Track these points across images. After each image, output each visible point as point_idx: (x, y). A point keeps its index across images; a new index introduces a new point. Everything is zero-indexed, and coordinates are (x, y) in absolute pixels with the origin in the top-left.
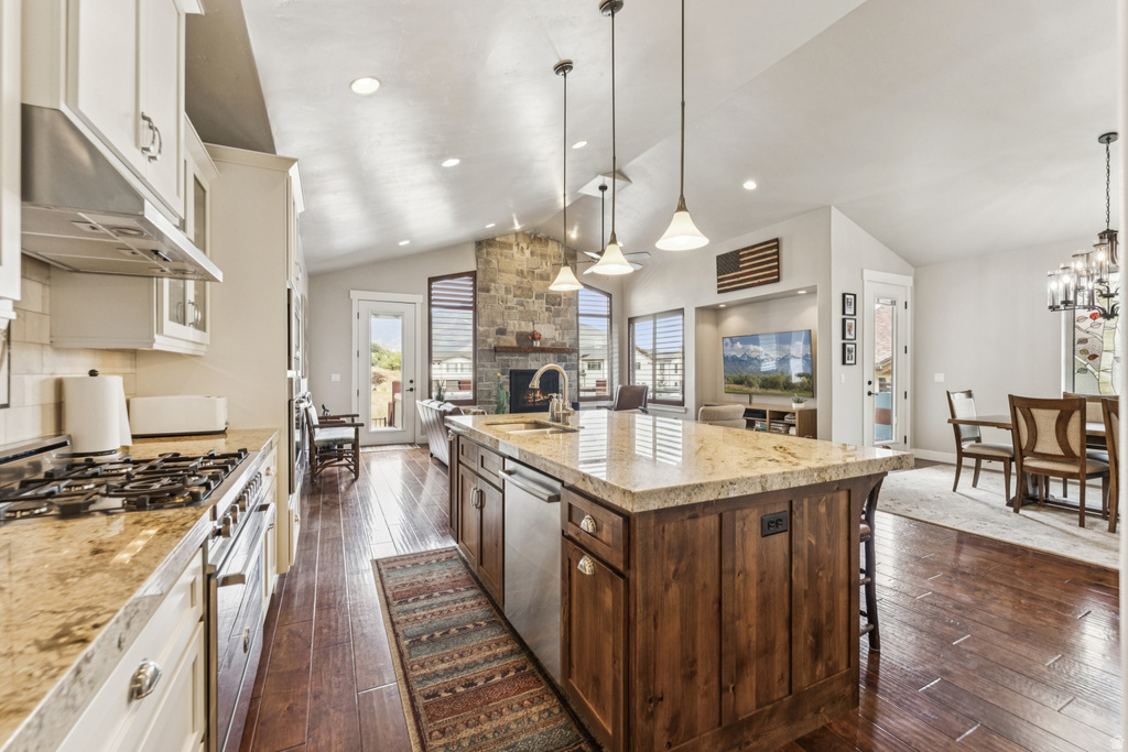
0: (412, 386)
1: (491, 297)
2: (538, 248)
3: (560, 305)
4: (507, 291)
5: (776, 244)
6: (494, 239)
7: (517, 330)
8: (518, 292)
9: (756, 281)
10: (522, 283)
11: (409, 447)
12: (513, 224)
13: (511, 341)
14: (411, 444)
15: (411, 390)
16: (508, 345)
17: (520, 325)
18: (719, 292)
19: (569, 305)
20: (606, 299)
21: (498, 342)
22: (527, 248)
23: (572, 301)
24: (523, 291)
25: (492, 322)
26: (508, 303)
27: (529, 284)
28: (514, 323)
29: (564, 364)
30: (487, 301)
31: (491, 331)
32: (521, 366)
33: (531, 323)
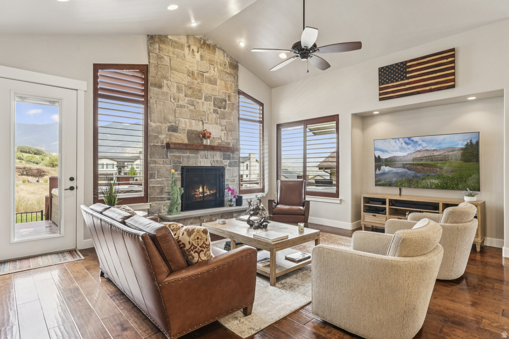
0: (73, 184)
1: (163, 93)
2: (207, 54)
3: (225, 108)
4: (179, 89)
5: (451, 54)
6: (166, 36)
7: (189, 128)
8: (189, 92)
9: (428, 88)
10: (193, 83)
11: (69, 258)
12: (189, 20)
13: (182, 138)
14: (72, 252)
15: (72, 188)
16: (180, 142)
17: (191, 124)
18: (381, 99)
19: (232, 110)
20: (258, 106)
21: (170, 139)
22: (198, 52)
23: (235, 106)
24: (193, 91)
25: (164, 118)
26: (180, 102)
27: (199, 85)
28: (185, 121)
29: (228, 161)
30: (160, 97)
31: (163, 128)
32: (192, 163)
33: (201, 123)
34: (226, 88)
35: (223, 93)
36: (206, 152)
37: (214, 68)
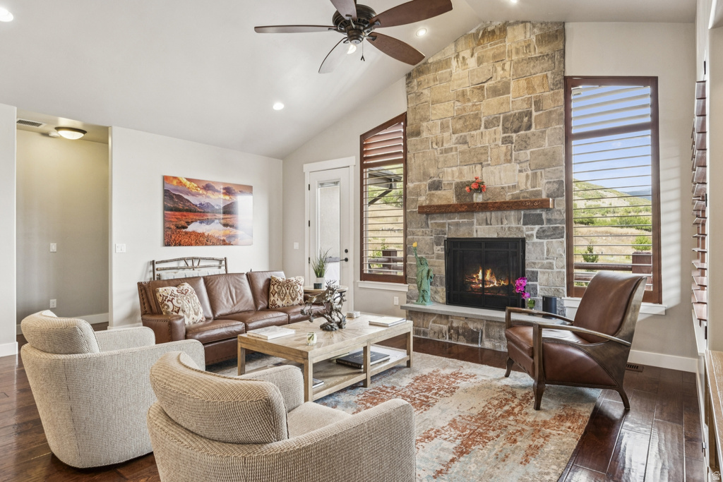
0: (347, 255)
1: (422, 141)
2: (489, 48)
3: (529, 127)
4: (444, 127)
7: (458, 180)
8: (459, 125)
10: (464, 109)
13: (447, 196)
15: (346, 259)
16: (443, 202)
17: (461, 173)
19: (547, 125)
20: (644, 89)
21: (431, 200)
22: (472, 56)
23: (553, 116)
24: (465, 121)
25: (424, 174)
26: (445, 145)
27: (474, 108)
28: (452, 171)
29: (537, 227)
30: (419, 147)
31: (423, 187)
32: (462, 233)
33: (479, 167)
34: (530, 88)
35: (523, 100)
36: (488, 214)
37: (504, 64)
